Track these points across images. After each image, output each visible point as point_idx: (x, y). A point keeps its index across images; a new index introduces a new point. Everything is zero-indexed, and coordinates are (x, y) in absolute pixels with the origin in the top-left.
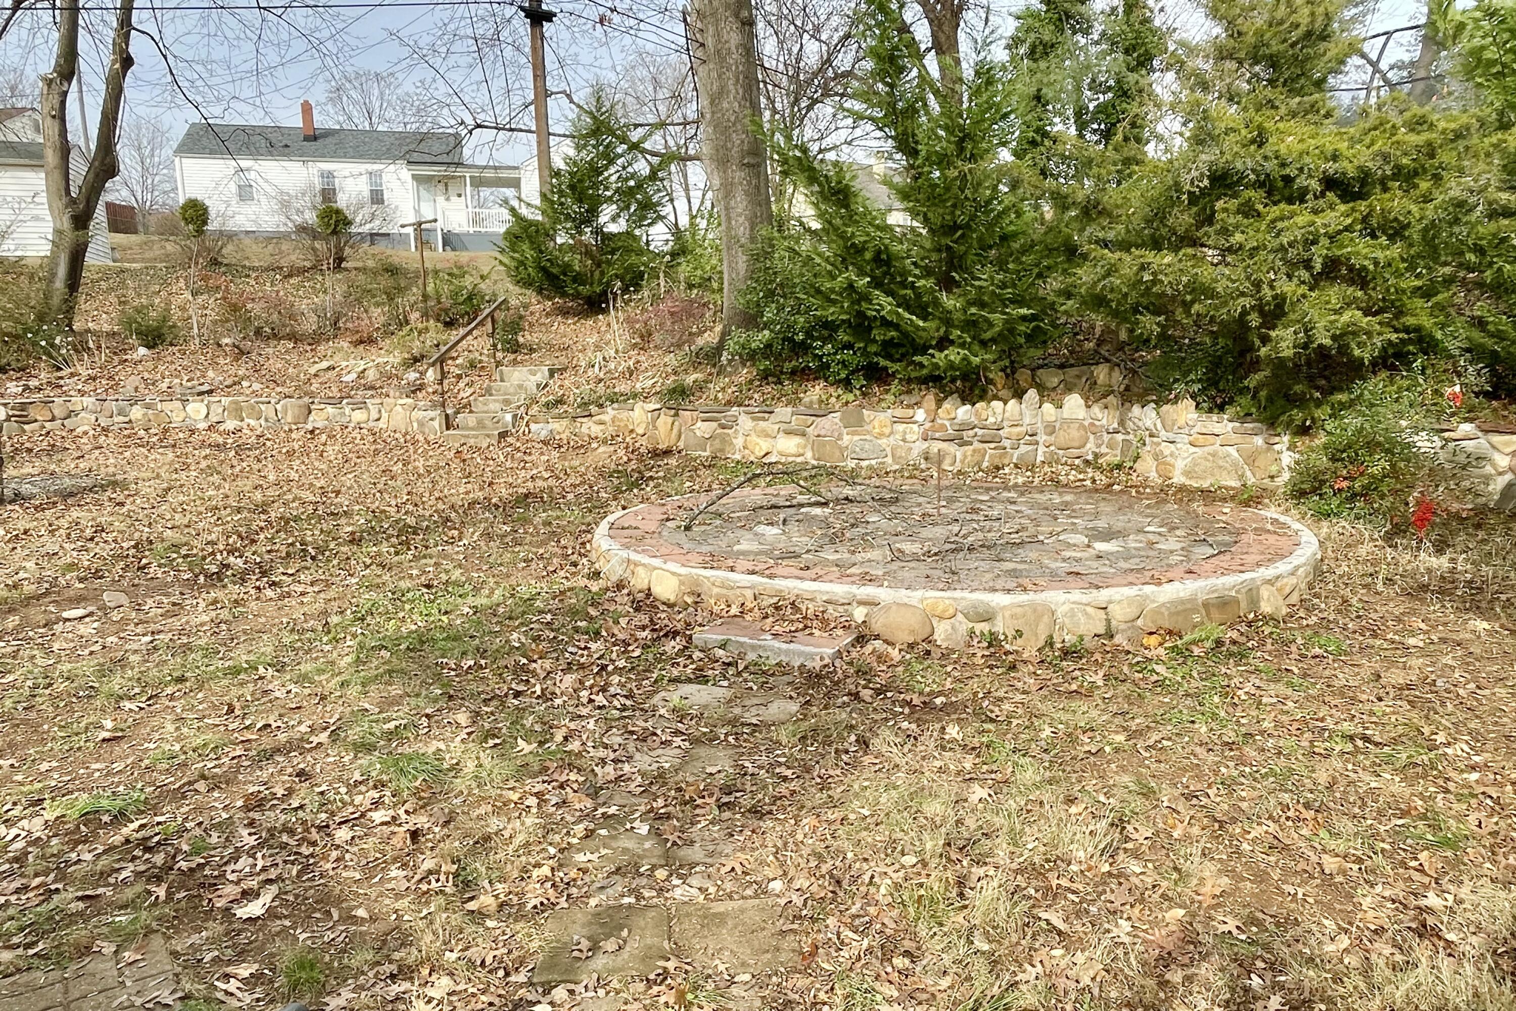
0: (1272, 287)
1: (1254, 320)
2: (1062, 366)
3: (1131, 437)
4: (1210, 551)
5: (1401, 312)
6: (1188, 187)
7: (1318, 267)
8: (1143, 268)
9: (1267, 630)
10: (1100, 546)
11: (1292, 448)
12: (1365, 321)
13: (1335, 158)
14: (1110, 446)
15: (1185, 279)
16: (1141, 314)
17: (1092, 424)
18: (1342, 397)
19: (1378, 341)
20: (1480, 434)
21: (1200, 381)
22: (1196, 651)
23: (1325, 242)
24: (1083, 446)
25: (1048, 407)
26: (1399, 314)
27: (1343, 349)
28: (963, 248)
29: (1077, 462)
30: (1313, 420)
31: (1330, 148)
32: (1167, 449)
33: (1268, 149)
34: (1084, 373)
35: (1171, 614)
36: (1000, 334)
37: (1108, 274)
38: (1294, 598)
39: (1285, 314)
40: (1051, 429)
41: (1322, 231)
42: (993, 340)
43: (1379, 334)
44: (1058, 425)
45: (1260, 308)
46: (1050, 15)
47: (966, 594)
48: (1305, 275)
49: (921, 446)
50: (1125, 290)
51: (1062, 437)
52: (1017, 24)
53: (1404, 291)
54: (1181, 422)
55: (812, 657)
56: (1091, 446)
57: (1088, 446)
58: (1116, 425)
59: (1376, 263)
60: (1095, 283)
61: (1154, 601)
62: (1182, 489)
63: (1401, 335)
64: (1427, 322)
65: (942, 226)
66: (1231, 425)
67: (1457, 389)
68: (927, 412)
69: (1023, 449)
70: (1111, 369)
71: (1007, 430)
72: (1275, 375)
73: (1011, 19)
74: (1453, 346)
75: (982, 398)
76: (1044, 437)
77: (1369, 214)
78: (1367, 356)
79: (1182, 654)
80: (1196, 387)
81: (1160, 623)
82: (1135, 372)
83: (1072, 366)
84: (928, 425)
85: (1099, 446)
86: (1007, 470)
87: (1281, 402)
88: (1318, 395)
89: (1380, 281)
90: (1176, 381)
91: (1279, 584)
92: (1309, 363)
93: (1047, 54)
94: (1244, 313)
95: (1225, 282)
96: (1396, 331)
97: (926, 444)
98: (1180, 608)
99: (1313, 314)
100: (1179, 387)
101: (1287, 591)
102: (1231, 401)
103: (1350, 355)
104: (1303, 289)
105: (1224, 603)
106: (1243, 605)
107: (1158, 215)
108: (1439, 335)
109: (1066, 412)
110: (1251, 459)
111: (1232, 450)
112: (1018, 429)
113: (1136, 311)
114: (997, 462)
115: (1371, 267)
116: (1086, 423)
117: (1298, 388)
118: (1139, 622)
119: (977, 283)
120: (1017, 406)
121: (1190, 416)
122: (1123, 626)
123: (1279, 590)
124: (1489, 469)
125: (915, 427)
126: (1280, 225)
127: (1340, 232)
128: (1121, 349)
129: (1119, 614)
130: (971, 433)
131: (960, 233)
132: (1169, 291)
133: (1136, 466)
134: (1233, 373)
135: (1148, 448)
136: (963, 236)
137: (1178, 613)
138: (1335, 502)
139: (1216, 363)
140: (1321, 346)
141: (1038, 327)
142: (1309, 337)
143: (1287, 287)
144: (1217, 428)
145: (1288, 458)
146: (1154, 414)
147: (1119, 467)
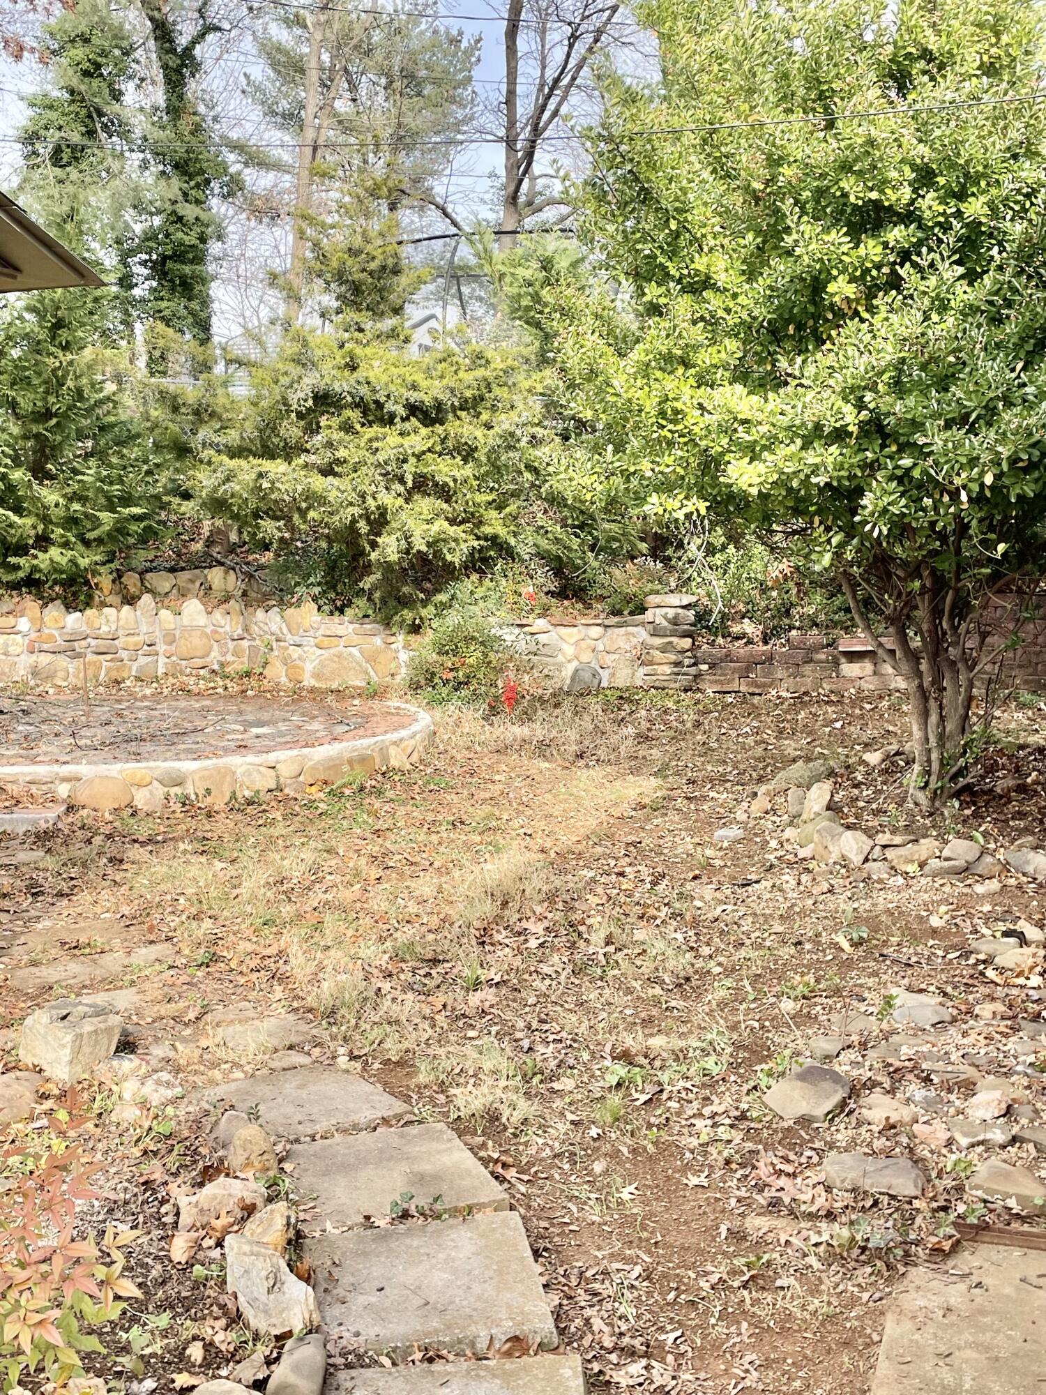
0: (374, 498)
1: (363, 527)
2: (172, 570)
3: (258, 642)
4: (347, 728)
5: (481, 522)
6: (295, 406)
7: (410, 484)
8: (260, 475)
9: (396, 778)
10: (255, 731)
11: (407, 646)
12: (453, 531)
13: (414, 387)
14: (236, 654)
15: (300, 488)
16: (262, 518)
17: (215, 632)
18: (442, 597)
19: (463, 546)
20: (551, 628)
21: (319, 584)
22: (347, 792)
23: (412, 460)
24: (208, 655)
25: (164, 613)
26: (480, 523)
27: (438, 554)
28: (59, 438)
29: (202, 672)
30: (421, 618)
31: (409, 379)
32: (295, 652)
33: (360, 374)
34: (198, 577)
35: (325, 769)
36: (109, 534)
37: (228, 480)
38: (415, 758)
39: (387, 523)
40: (170, 639)
41: (410, 452)
42: (100, 541)
43: (465, 541)
44: (177, 633)
45: (367, 517)
46: (73, 107)
47: (159, 763)
48: (401, 489)
49: (26, 661)
50: (245, 495)
51: (183, 647)
52: (30, 112)
53: (479, 505)
54: (306, 624)
55: (35, 822)
56: (215, 654)
57: (213, 654)
58: (240, 631)
59: (455, 481)
60: (215, 489)
61: (310, 760)
62: (312, 690)
63: (482, 542)
64: (501, 531)
65: (33, 412)
66: (351, 627)
67: (531, 589)
68: (32, 621)
69: (143, 660)
70: (226, 573)
71: (122, 639)
72: (385, 579)
73: (22, 105)
74: (524, 551)
75: (88, 604)
76: (164, 647)
77: (445, 438)
78: (457, 560)
79: (337, 794)
80: (317, 590)
81: (317, 776)
82: (251, 576)
83: (183, 569)
84: (33, 635)
85: (224, 654)
86: (128, 683)
87: (392, 603)
88: (422, 596)
89: (460, 496)
90: (298, 584)
91: (402, 746)
92: (412, 567)
93: (76, 159)
94: (354, 521)
95: (335, 493)
96: (478, 538)
97: (34, 657)
98: (331, 763)
99: (411, 524)
100: (301, 590)
101: (409, 751)
102: (349, 604)
103: (444, 559)
104: (400, 501)
105: (363, 760)
106: (377, 761)
107: (270, 427)
108: (512, 542)
109: (185, 619)
110: (372, 659)
111: (355, 651)
112: (136, 638)
113: (256, 516)
114: (114, 675)
115: (452, 484)
116: (208, 631)
117: (406, 589)
118: (301, 778)
119: (79, 477)
120: (132, 613)
121: (314, 618)
122: (289, 781)
123: (403, 750)
124: (560, 658)
125: (18, 637)
126: (375, 445)
127: (424, 453)
128: (232, 551)
129: (286, 771)
130: (84, 643)
131: (54, 421)
132: (287, 498)
133: (266, 672)
134: (349, 576)
135: (276, 653)
136: (58, 424)
137: (329, 768)
138: (445, 691)
139: (332, 567)
140: (419, 551)
141: (150, 527)
142: (409, 543)
143: (386, 499)
144: (340, 630)
145: (404, 656)
146: (278, 618)
147: (248, 674)
